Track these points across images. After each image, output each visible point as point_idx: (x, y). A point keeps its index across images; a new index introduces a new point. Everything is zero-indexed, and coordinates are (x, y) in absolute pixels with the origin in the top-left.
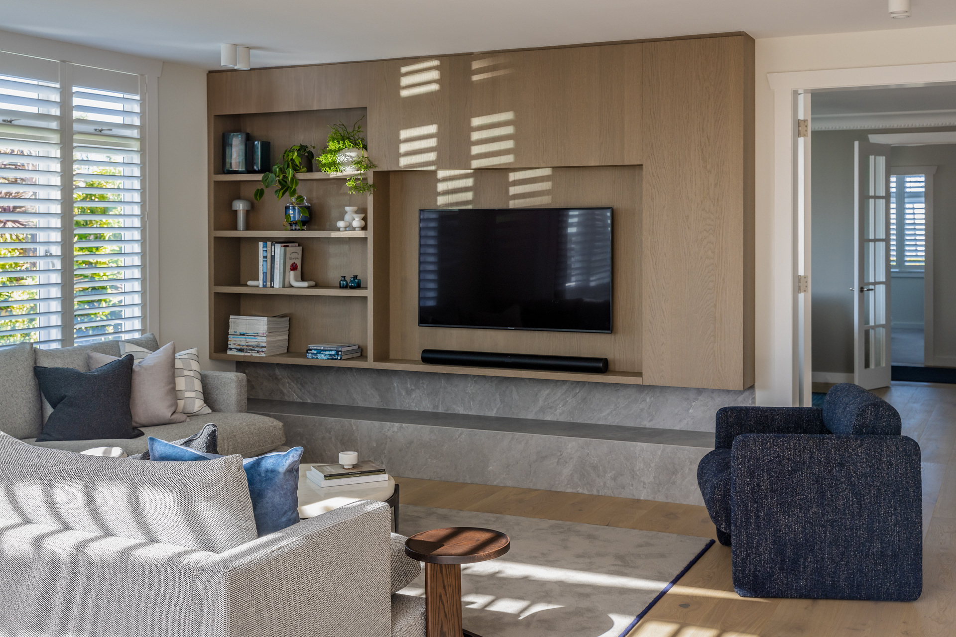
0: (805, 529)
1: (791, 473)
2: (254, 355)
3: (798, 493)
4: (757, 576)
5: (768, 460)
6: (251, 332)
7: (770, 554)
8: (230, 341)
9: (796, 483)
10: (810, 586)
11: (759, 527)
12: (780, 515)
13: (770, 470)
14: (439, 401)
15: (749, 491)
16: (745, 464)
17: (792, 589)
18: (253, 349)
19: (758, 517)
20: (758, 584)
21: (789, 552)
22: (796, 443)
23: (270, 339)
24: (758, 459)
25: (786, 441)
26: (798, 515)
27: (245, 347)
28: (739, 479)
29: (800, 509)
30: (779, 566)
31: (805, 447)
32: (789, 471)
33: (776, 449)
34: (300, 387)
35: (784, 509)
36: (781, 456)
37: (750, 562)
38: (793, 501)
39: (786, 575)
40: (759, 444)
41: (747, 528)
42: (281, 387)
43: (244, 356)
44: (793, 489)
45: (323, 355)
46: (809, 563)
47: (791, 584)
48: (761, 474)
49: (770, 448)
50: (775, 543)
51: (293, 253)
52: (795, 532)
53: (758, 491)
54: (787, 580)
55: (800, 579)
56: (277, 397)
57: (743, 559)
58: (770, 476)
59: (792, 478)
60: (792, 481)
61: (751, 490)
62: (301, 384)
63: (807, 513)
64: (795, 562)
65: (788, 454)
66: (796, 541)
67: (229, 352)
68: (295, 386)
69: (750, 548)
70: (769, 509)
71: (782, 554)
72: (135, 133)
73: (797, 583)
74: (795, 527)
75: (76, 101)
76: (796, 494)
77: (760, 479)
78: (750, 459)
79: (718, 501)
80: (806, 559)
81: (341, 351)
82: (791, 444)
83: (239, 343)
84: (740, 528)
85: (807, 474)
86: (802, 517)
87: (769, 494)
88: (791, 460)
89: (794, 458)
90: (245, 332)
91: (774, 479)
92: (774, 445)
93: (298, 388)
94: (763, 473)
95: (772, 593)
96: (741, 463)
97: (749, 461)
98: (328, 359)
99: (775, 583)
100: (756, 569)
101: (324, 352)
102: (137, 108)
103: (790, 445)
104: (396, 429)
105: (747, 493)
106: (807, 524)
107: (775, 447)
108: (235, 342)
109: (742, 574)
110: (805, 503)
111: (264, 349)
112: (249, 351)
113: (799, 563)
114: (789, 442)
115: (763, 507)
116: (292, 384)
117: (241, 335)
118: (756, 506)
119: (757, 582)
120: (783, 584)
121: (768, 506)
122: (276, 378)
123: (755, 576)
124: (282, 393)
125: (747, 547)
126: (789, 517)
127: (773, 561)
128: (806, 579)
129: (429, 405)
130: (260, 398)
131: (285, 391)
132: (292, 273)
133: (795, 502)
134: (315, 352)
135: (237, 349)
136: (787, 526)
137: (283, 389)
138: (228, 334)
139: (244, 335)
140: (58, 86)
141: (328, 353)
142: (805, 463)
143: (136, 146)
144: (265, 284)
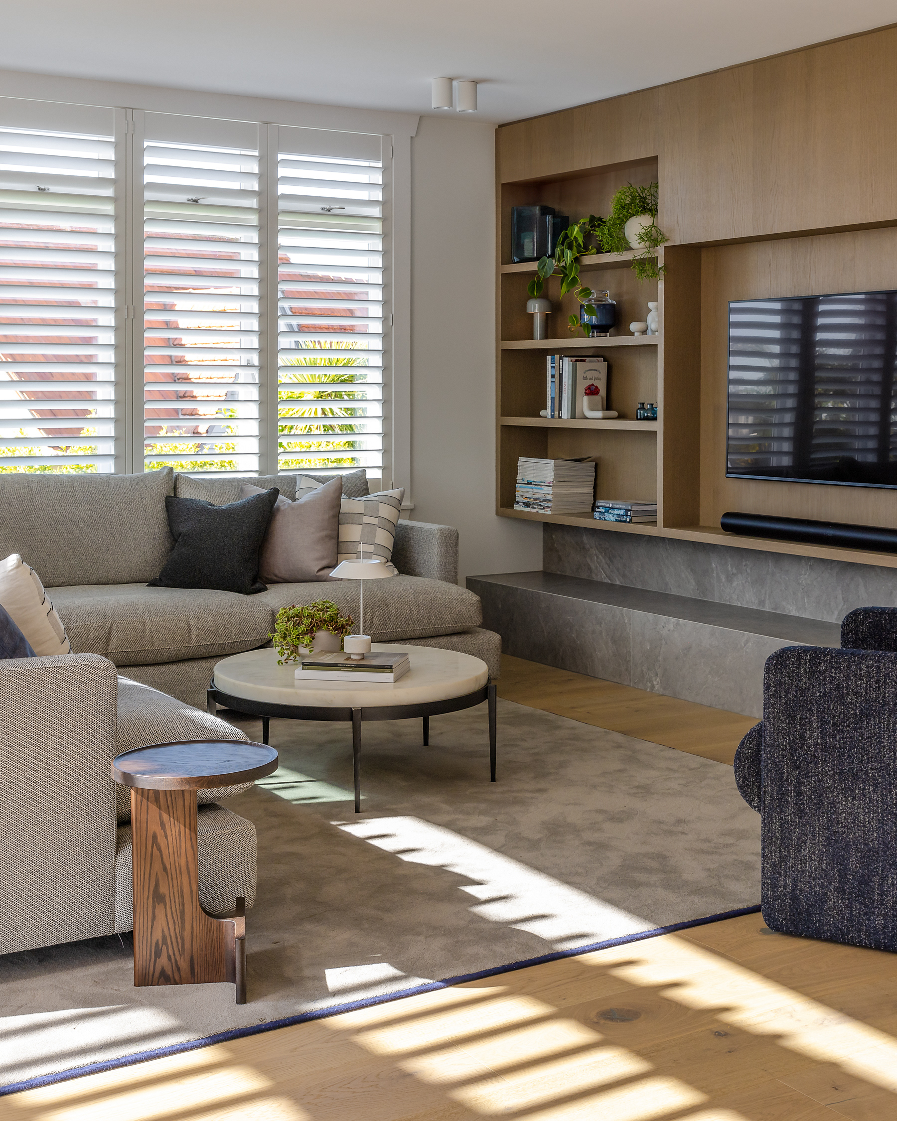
0: (882, 823)
1: (859, 719)
2: (541, 511)
3: (872, 758)
4: (797, 898)
5: (821, 692)
6: (538, 480)
7: (821, 861)
8: (518, 491)
9: (869, 738)
10: (893, 929)
11: (802, 811)
12: (838, 793)
13: (824, 711)
14: (765, 594)
15: (786, 746)
16: (780, 697)
17: (860, 931)
18: (540, 503)
19: (799, 794)
20: (799, 914)
21: (853, 863)
22: (873, 665)
23: (558, 491)
24: (803, 691)
25: (854, 661)
26: (870, 798)
27: (532, 500)
28: (770, 723)
29: (875, 786)
30: (837, 885)
31: (888, 674)
32: (856, 715)
33: (835, 674)
34: (608, 562)
35: (845, 784)
36: (843, 687)
37: (786, 872)
38: (862, 770)
39: (849, 903)
40: (806, 664)
41: (782, 811)
42: (588, 560)
43: (530, 512)
44: (863, 748)
45: (611, 515)
46: (889, 887)
47: (859, 921)
48: (807, 718)
49: (825, 672)
50: (830, 843)
51: (588, 370)
52: (865, 826)
53: (801, 748)
54: (851, 913)
55: (874, 913)
56: (584, 575)
57: (774, 864)
58: (824, 722)
59: (860, 728)
60: (862, 735)
61: (789, 744)
62: (610, 558)
63: (886, 796)
64: (864, 882)
65: (857, 686)
66: (866, 845)
67: (517, 507)
68: (603, 560)
69: (786, 847)
70: (820, 781)
71: (842, 865)
72: (376, 212)
73: (869, 920)
74: (864, 819)
75: (282, 172)
76: (868, 759)
77: (804, 725)
78: (789, 688)
79: (747, 758)
80: (884, 878)
81: (630, 510)
82: (864, 667)
83: (526, 495)
84: (770, 809)
85: (888, 725)
86: (877, 801)
87: (820, 755)
88: (861, 696)
89: (866, 693)
90: (532, 480)
91: (830, 728)
92: (832, 667)
93: (606, 563)
94: (811, 715)
95: (824, 932)
96: (773, 695)
97: (787, 693)
98: (617, 521)
99: (829, 915)
100: (797, 886)
101: (612, 512)
102: (378, 178)
103: (861, 670)
104: (671, 626)
105: (783, 750)
106: (887, 816)
107: (833, 671)
108: (522, 494)
109: (774, 891)
110: (883, 777)
111: (550, 504)
112: (535, 506)
113: (872, 884)
114: (860, 663)
115: (808, 777)
116: (600, 556)
117: (528, 483)
118: (796, 773)
119: (797, 909)
120: (843, 918)
121: (818, 775)
122: (584, 548)
123: (794, 898)
124: (590, 569)
125: (781, 844)
126: (854, 799)
127: (826, 875)
128: (885, 915)
129: (753, 600)
130: (567, 574)
131: (593, 567)
132: (586, 398)
133: (866, 773)
134: (603, 511)
135: (524, 503)
136: (850, 814)
137: (591, 564)
138: (516, 482)
139: (530, 484)
140: (256, 154)
141: (616, 512)
142: (885, 703)
143: (377, 227)
144: (553, 413)
